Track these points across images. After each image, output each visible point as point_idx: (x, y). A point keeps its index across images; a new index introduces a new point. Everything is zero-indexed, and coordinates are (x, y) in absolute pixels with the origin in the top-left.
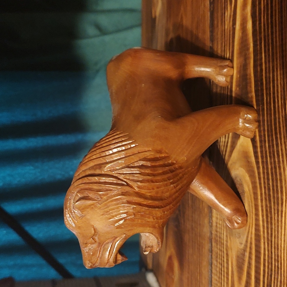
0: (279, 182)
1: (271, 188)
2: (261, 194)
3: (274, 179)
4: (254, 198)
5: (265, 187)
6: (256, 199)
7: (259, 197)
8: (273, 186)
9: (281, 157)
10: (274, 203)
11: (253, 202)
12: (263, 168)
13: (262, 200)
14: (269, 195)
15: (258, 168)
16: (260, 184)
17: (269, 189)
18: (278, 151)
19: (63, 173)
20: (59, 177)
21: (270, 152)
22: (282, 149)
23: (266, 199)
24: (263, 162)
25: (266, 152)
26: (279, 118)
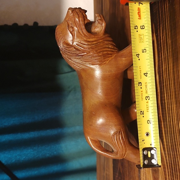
0: (177, 166)
1: (173, 169)
2: (168, 172)
3: (175, 164)
4: (164, 174)
5: (170, 168)
6: (165, 175)
7: (167, 173)
8: (174, 168)
9: (178, 152)
10: (176, 177)
11: (164, 176)
12: (169, 157)
13: (169, 175)
14: (173, 173)
15: (166, 157)
16: (167, 166)
17: (172, 169)
18: (176, 149)
19: (50, 153)
20: (48, 155)
21: (172, 149)
22: (178, 148)
23: (171, 175)
24: (168, 154)
25: (170, 148)
26: (176, 131)
